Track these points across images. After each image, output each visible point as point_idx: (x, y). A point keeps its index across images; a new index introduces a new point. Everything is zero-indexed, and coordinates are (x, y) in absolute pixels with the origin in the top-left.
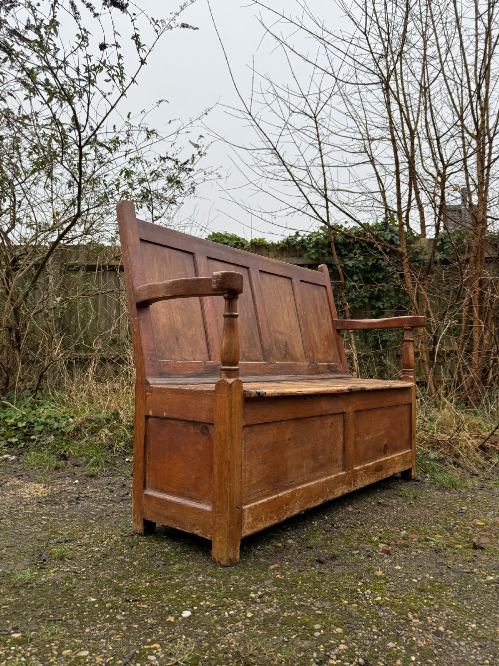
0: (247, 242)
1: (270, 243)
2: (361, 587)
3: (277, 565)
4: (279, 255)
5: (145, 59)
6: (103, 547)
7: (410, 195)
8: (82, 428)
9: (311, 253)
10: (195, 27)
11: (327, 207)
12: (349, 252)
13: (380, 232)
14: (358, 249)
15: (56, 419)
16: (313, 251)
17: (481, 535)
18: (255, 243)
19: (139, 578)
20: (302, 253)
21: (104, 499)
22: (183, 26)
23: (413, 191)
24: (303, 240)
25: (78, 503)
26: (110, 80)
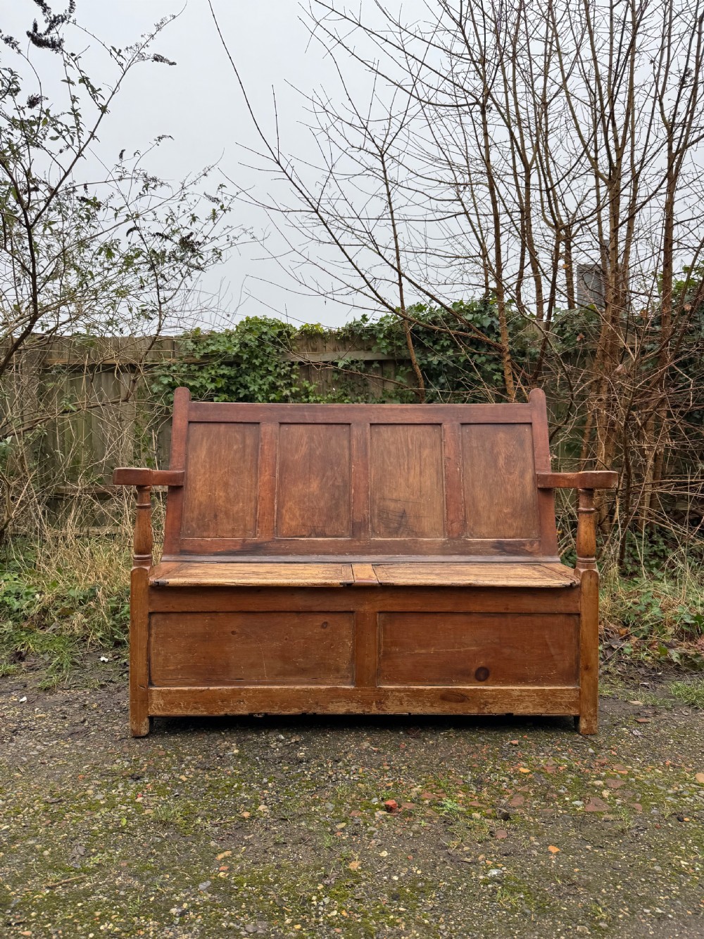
0: (295, 330)
1: (327, 330)
2: (319, 892)
3: (227, 853)
4: (340, 347)
5: (106, 106)
6: (15, 822)
7: (522, 259)
8: (51, 610)
9: (381, 346)
10: (172, 61)
11: (400, 285)
12: (435, 343)
13: (476, 315)
14: (447, 340)
15: (18, 596)
16: (385, 343)
17: (516, 792)
18: (305, 331)
19: (41, 881)
20: (371, 344)
21: (49, 731)
22: (157, 58)
23: (527, 252)
24: (372, 327)
25: (12, 741)
26: (57, 138)
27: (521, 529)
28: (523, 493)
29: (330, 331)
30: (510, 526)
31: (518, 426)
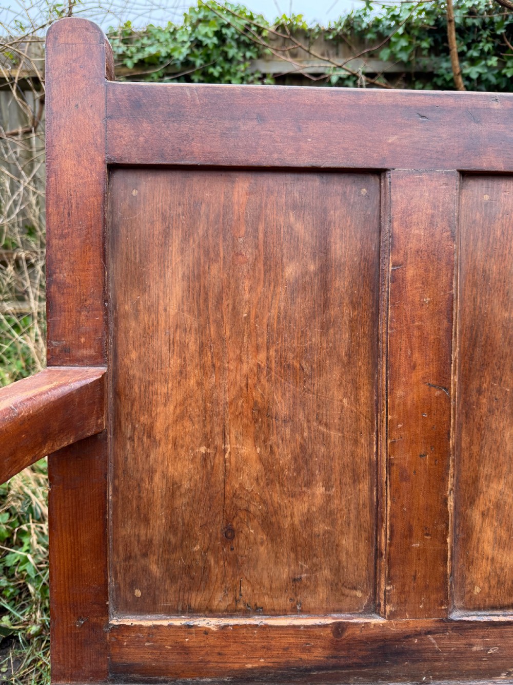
0: (267, 23)
1: (313, 26)
9: (398, 48)
16: (403, 43)
18: (282, 27)
20: (377, 48)
29: (318, 26)
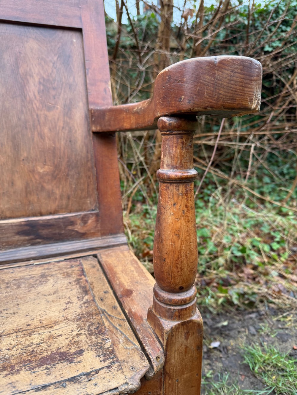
27: (69, 198)
28: (71, 141)
30: (50, 195)
31: (59, 33)
